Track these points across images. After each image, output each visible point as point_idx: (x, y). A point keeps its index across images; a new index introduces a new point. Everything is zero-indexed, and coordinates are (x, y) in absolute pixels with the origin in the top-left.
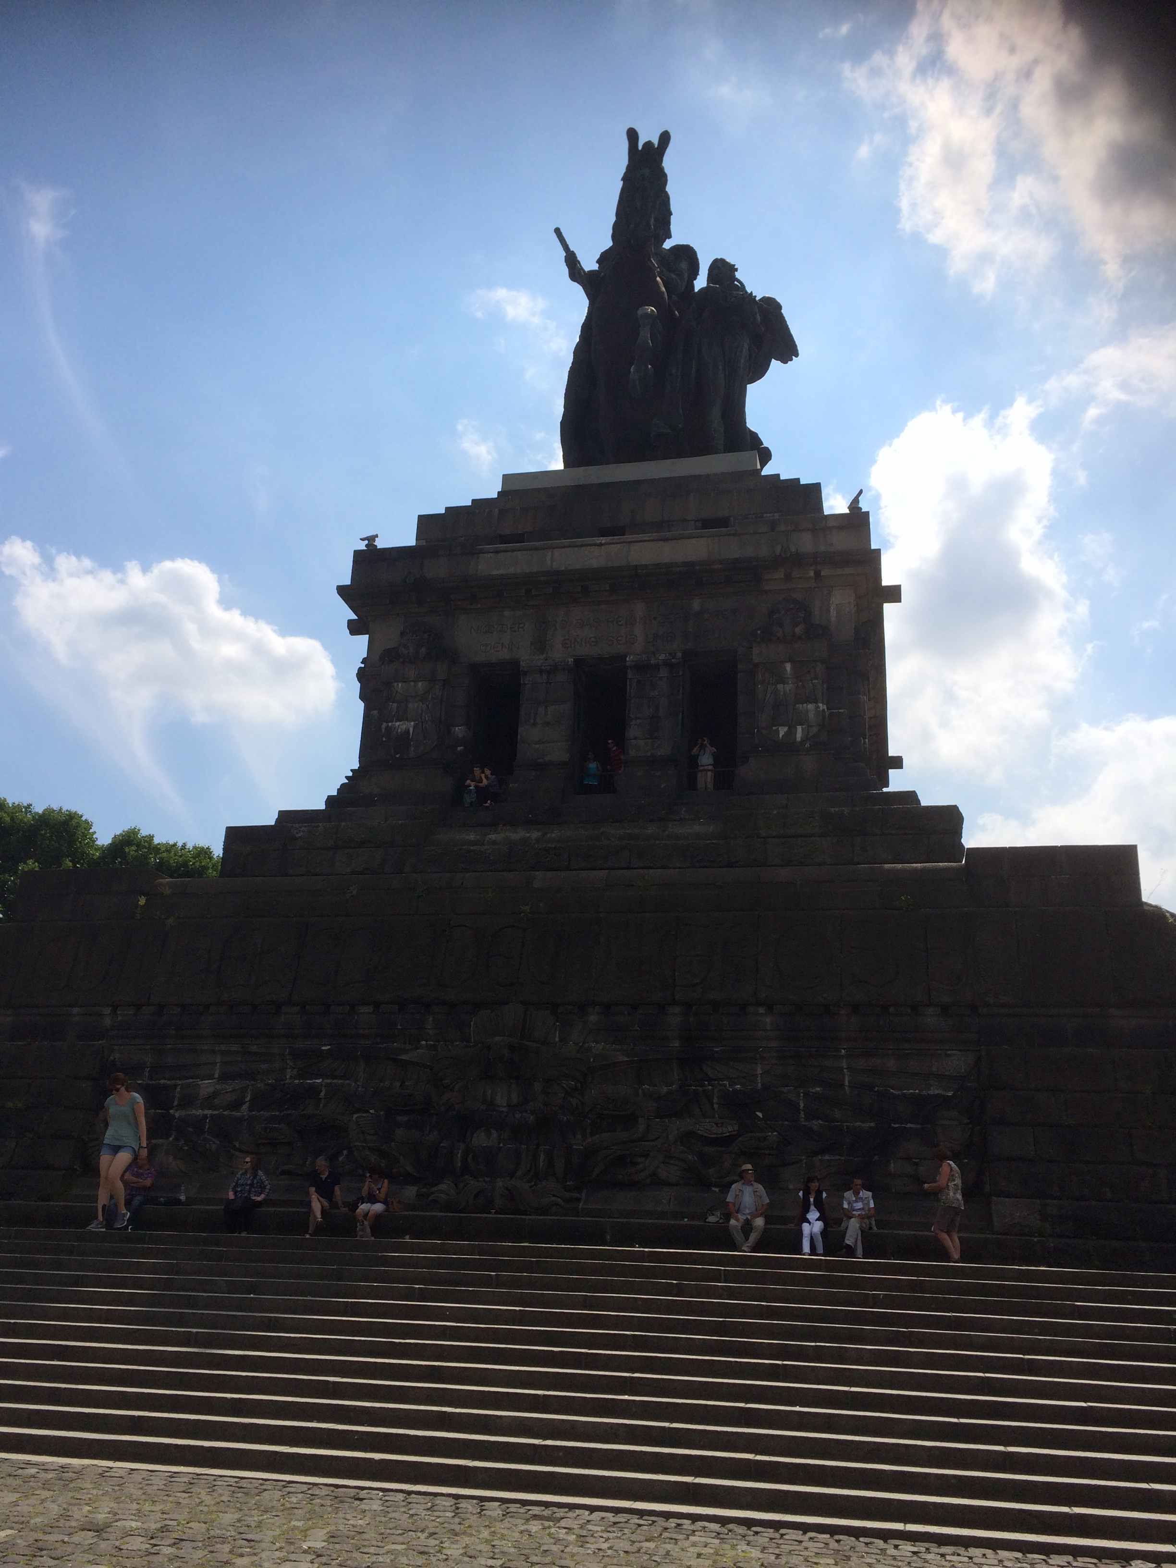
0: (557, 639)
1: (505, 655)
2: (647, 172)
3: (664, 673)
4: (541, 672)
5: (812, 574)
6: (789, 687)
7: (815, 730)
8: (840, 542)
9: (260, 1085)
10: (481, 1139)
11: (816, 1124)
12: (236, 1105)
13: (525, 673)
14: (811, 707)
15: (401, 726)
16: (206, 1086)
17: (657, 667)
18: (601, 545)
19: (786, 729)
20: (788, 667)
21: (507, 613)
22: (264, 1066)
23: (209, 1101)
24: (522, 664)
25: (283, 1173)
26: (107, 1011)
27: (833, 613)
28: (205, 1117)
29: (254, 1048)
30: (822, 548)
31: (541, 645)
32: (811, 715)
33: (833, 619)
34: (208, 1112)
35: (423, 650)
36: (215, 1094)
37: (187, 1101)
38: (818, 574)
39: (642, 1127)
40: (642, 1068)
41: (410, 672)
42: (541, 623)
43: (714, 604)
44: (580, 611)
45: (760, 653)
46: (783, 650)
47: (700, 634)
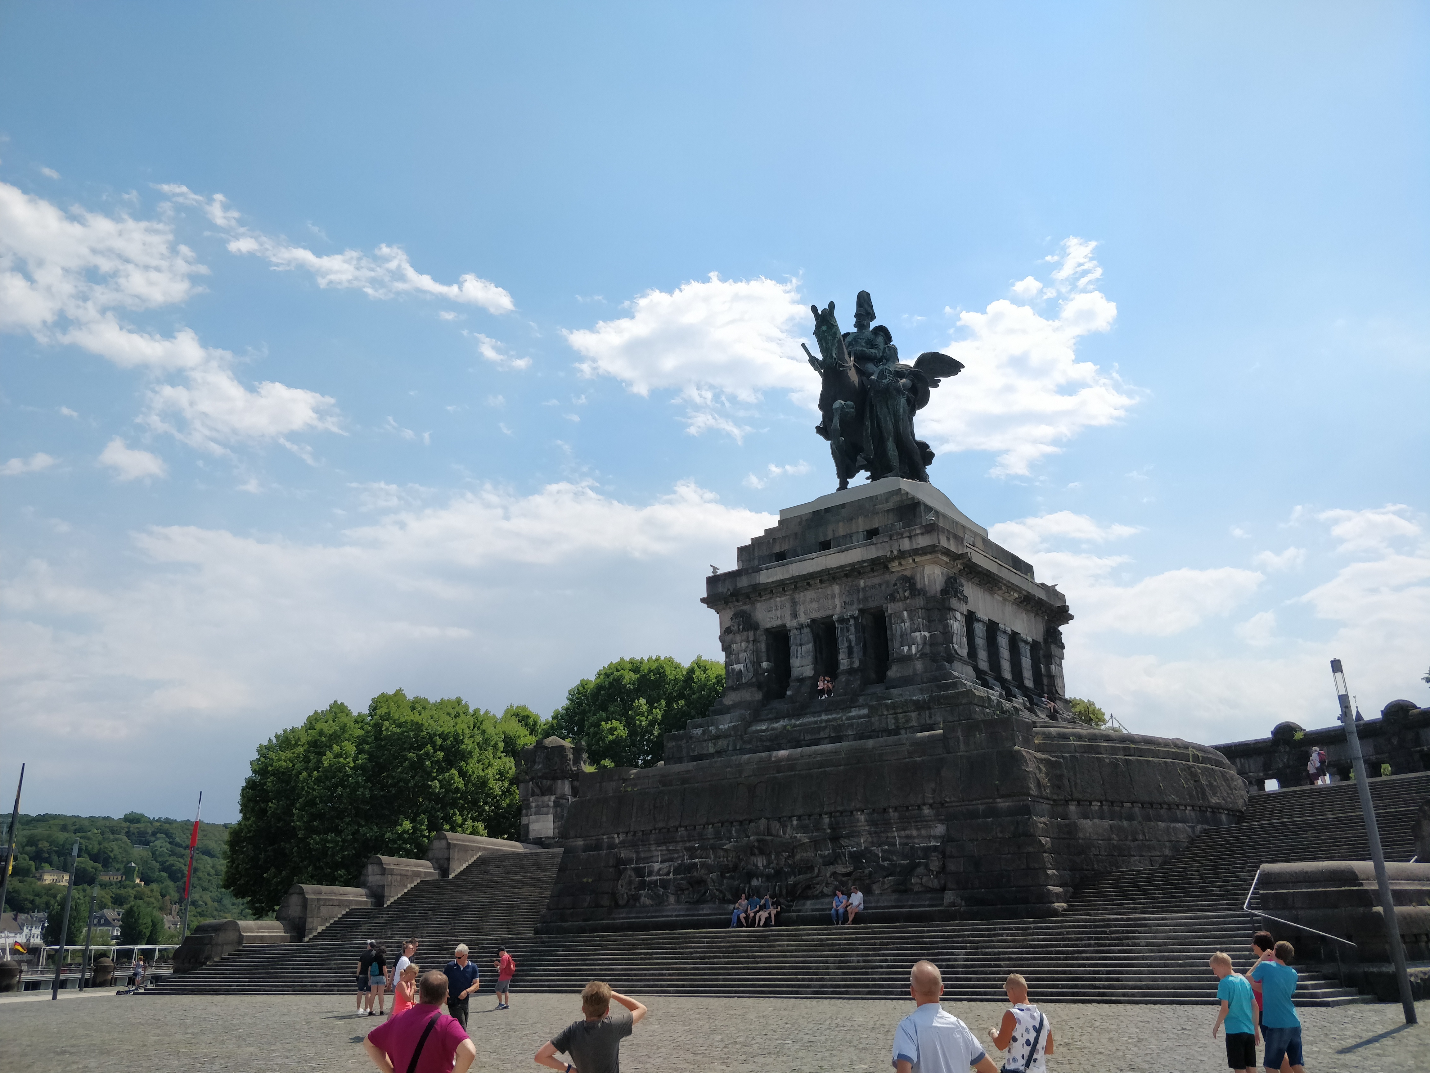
0: (801, 610)
1: (779, 622)
2: (825, 328)
3: (852, 622)
4: (796, 629)
5: (911, 561)
6: (907, 624)
7: (920, 647)
9: (676, 864)
10: (755, 882)
11: (886, 863)
12: (668, 874)
13: (790, 630)
14: (918, 634)
15: (737, 667)
16: (656, 866)
17: (848, 619)
18: (813, 559)
19: (907, 648)
20: (905, 613)
21: (778, 599)
22: (676, 855)
23: (658, 873)
24: (787, 625)
25: (686, 902)
26: (616, 836)
27: (926, 579)
28: (657, 880)
29: (671, 848)
30: (915, 547)
31: (794, 615)
32: (919, 639)
33: (926, 583)
34: (659, 877)
35: (741, 627)
36: (660, 870)
37: (650, 874)
38: (914, 560)
39: (816, 871)
40: (816, 844)
41: (738, 638)
42: (794, 603)
43: (870, 582)
44: (810, 594)
45: (891, 608)
46: (900, 605)
47: (865, 599)
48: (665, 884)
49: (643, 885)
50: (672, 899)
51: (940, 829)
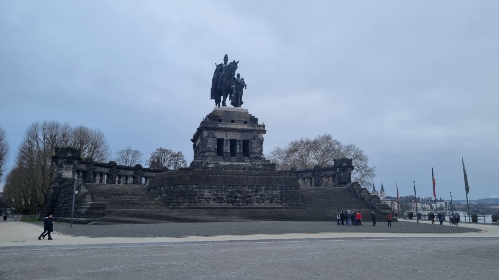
0: (228, 136)
1: (222, 137)
4: (226, 140)
5: (259, 132)
6: (256, 146)
8: (262, 128)
9: (212, 193)
10: (238, 199)
12: (210, 196)
14: (258, 148)
15: (210, 146)
17: (240, 141)
19: (255, 151)
20: (256, 143)
21: (223, 132)
23: (207, 195)
24: (224, 139)
28: (207, 197)
29: (211, 190)
30: (260, 129)
31: (227, 137)
37: (204, 195)
40: (252, 192)
41: (211, 139)
42: (226, 134)
43: (247, 134)
44: (231, 133)
45: (253, 141)
46: (255, 141)
47: (245, 137)
48: (209, 198)
49: (202, 198)
50: (212, 202)
51: (279, 191)
